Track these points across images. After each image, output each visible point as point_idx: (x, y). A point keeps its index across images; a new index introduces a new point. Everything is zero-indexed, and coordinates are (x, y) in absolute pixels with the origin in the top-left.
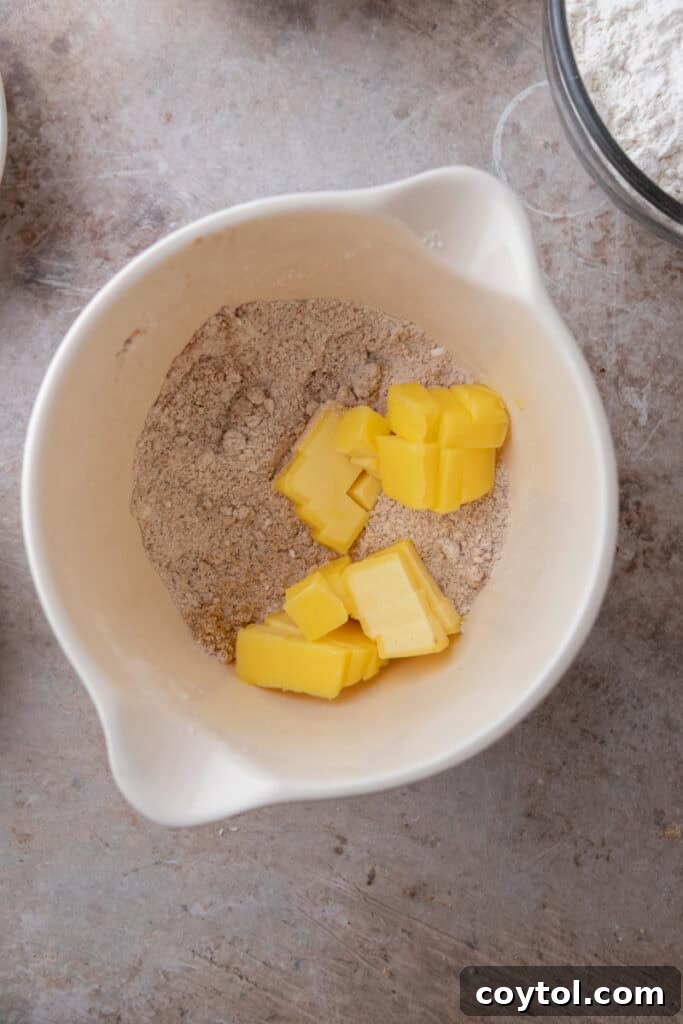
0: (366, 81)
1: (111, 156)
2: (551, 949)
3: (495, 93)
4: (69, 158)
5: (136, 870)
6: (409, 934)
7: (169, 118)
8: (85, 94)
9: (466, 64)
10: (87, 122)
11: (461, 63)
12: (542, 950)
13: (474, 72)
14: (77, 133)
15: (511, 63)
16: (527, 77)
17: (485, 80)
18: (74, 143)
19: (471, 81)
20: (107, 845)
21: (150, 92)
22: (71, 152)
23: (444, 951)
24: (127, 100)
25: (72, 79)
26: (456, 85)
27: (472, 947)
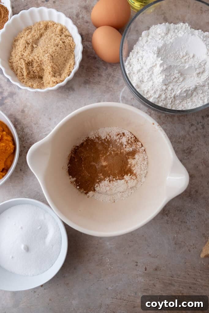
0: (89, 98)
1: (40, 131)
2: (190, 272)
3: (117, 92)
4: (32, 134)
5: (94, 284)
6: (158, 279)
7: (50, 119)
8: (31, 120)
9: (109, 88)
10: (33, 125)
11: (108, 88)
12: (188, 273)
13: (111, 89)
14: (32, 128)
15: (118, 84)
16: (122, 86)
17: (114, 89)
18: (32, 131)
19: (111, 91)
20: (86, 280)
21: (45, 115)
22: (32, 133)
23: (167, 280)
24: (40, 118)
25: (27, 117)
26: (108, 92)
27: (173, 277)
